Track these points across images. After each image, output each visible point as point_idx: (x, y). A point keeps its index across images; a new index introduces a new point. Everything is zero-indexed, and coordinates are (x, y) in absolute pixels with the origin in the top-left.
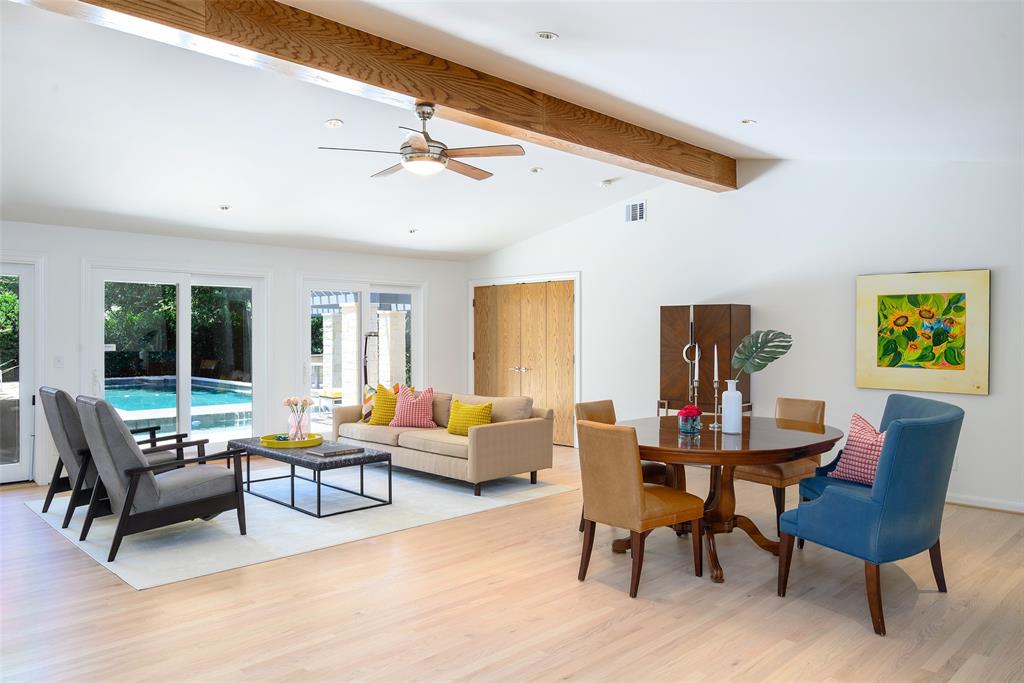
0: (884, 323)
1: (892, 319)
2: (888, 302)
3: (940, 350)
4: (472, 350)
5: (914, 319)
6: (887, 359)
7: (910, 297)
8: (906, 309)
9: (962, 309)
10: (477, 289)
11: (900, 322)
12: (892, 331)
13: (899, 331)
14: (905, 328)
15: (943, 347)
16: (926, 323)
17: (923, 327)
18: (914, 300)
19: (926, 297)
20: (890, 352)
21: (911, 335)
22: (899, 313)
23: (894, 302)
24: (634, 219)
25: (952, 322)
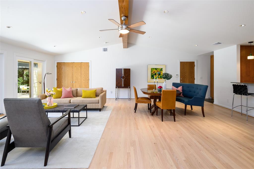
0: (152, 73)
1: (153, 72)
2: (152, 69)
3: (159, 76)
4: (56, 78)
5: (156, 72)
6: (152, 78)
7: (155, 68)
8: (155, 70)
9: (162, 70)
10: (58, 63)
11: (154, 72)
12: (153, 74)
13: (154, 73)
14: (155, 73)
15: (160, 76)
16: (158, 72)
17: (157, 73)
18: (156, 69)
19: (158, 68)
20: (152, 77)
21: (155, 74)
22: (154, 71)
23: (153, 69)
24: (105, 51)
25: (161, 72)
